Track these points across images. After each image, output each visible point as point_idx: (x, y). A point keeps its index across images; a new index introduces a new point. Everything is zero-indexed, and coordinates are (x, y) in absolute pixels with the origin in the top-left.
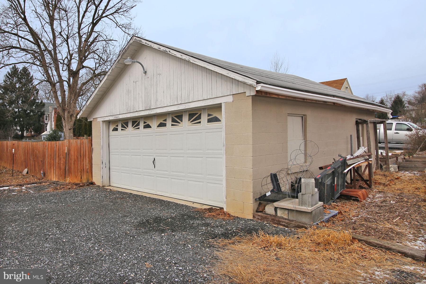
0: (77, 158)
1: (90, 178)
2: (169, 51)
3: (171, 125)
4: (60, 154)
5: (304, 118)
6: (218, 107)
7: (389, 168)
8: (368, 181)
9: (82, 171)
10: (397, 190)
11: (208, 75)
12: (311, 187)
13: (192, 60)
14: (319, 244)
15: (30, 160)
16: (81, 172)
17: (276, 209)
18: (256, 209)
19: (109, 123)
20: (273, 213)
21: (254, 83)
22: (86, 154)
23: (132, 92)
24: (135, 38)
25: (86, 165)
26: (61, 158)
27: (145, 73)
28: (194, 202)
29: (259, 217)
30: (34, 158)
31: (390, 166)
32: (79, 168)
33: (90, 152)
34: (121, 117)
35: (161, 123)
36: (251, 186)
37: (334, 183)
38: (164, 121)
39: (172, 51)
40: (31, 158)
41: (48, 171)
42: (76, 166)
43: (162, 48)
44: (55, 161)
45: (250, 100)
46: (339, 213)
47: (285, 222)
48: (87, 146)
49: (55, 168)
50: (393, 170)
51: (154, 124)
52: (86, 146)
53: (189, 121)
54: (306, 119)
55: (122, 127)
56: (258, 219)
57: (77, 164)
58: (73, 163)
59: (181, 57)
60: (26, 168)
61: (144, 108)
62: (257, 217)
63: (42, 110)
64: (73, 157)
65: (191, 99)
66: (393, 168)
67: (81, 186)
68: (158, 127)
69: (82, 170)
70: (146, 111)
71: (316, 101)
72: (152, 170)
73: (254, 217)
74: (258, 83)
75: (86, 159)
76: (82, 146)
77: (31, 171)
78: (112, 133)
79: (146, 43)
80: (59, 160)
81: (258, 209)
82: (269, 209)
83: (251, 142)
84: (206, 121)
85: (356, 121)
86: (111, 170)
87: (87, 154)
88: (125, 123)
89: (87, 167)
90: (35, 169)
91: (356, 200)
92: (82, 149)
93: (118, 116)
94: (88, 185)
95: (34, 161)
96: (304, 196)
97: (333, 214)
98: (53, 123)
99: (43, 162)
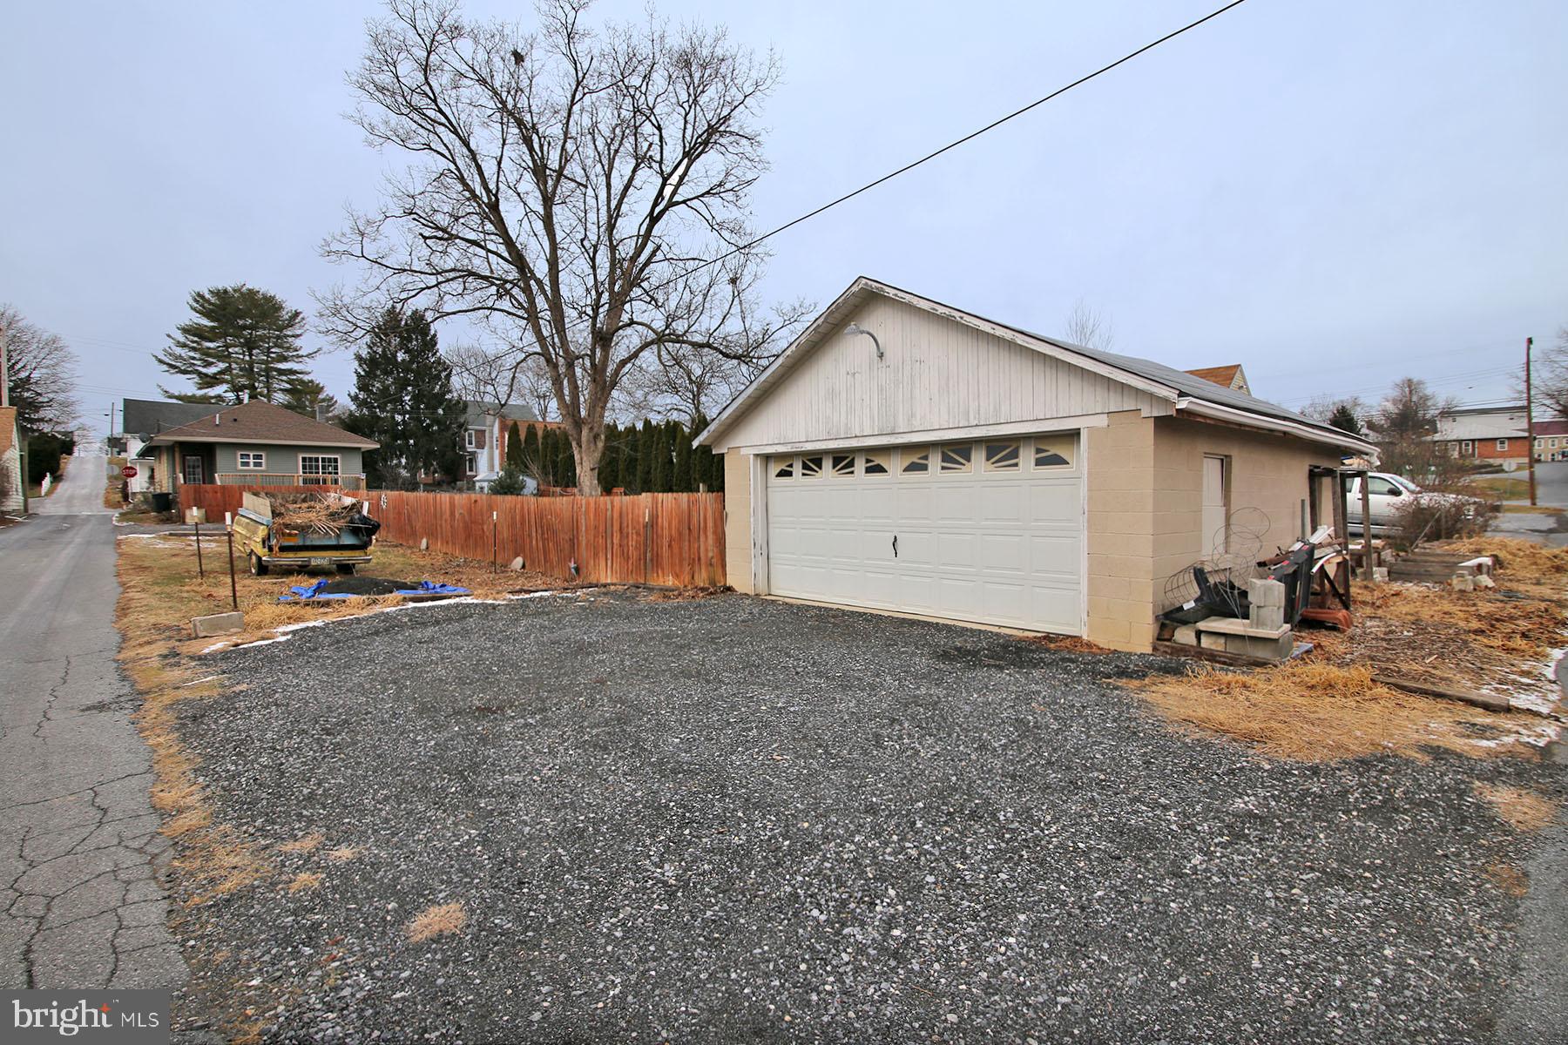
0: (680, 534)
1: (719, 577)
2: (961, 318)
3: (939, 468)
4: (625, 525)
5: (1226, 463)
6: (1073, 436)
7: (1372, 574)
8: (1343, 595)
9: (695, 561)
10: (1406, 614)
11: (1048, 370)
12: (1276, 593)
13: (1020, 340)
14: (1312, 687)
15: (530, 535)
16: (692, 564)
17: (1199, 634)
18: (1156, 635)
19: (767, 458)
20: (1194, 642)
21: (1173, 395)
22: (706, 527)
23: (844, 395)
24: (864, 281)
25: (707, 550)
26: (628, 534)
27: (881, 356)
28: (1000, 627)
29: (1167, 649)
30: (543, 534)
31: (1374, 569)
32: (686, 555)
33: (719, 523)
34: (809, 447)
35: (913, 463)
36: (1151, 590)
37: (1295, 593)
38: (920, 458)
39: (967, 318)
40: (534, 534)
41: (587, 563)
42: (676, 550)
43: (941, 310)
44: (609, 541)
45: (1150, 425)
46: (1315, 647)
47: (1224, 657)
48: (709, 508)
49: (609, 556)
50: (1380, 579)
51: (895, 465)
52: (706, 509)
53: (988, 460)
54: (1230, 464)
55: (804, 468)
56: (1166, 652)
57: (681, 548)
58: (666, 544)
59: (992, 332)
60: (517, 555)
61: (876, 429)
62: (1162, 649)
63: (462, 420)
64: (666, 532)
65: (1003, 417)
66: (1379, 574)
67: (711, 593)
68: (905, 470)
69: (694, 559)
70: (880, 437)
71: (1240, 425)
72: (889, 560)
73: (1155, 649)
74: (1182, 394)
75: (706, 537)
76: (694, 509)
77: (533, 562)
78: (775, 481)
79: (896, 295)
80: (621, 537)
81: (1159, 634)
82: (1184, 636)
83: (1150, 507)
84: (1033, 462)
85: (1311, 471)
86: (771, 561)
87: (710, 524)
88: (812, 461)
89: (710, 554)
90: (545, 558)
91: (1334, 628)
92: (695, 514)
93: (801, 445)
94: (722, 592)
95: (544, 540)
96: (1263, 611)
97: (1306, 648)
98: (497, 453)
99: (573, 542)
